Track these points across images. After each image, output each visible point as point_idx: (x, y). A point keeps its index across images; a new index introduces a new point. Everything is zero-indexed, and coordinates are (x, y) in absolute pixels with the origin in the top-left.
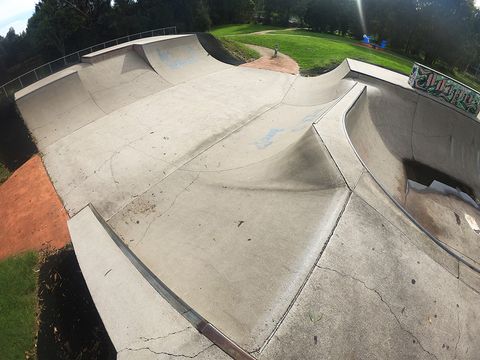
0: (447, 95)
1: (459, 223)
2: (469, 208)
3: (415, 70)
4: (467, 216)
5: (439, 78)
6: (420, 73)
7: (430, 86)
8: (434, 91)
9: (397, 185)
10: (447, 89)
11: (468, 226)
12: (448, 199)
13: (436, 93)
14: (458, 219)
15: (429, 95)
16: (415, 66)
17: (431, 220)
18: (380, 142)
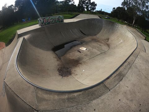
0: (52, 22)
1: (81, 52)
2: (79, 46)
3: (39, 21)
4: (80, 48)
5: (47, 19)
6: (41, 21)
7: (46, 23)
8: (48, 23)
9: (56, 60)
10: (51, 20)
11: (83, 51)
12: (72, 49)
13: (49, 23)
14: (79, 52)
15: (47, 25)
16: (38, 20)
17: (73, 60)
18: (41, 51)
